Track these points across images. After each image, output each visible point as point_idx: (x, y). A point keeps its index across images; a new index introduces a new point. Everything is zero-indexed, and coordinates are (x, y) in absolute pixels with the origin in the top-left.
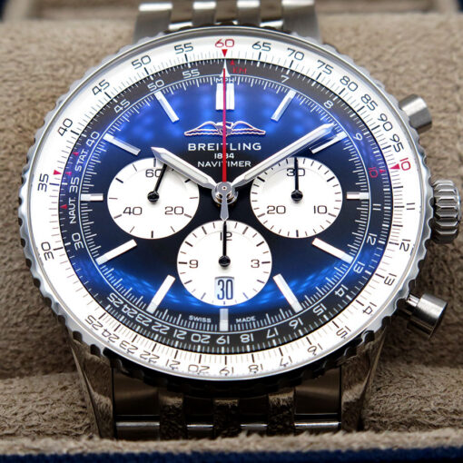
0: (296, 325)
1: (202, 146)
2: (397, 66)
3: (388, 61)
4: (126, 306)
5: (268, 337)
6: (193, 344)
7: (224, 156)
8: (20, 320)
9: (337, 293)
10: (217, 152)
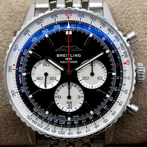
0: (91, 118)
1: (61, 55)
2: (130, 16)
3: (127, 13)
4: (39, 112)
5: (83, 122)
6: (60, 124)
7: (69, 59)
8: (3, 106)
9: (104, 108)
10: (66, 58)
